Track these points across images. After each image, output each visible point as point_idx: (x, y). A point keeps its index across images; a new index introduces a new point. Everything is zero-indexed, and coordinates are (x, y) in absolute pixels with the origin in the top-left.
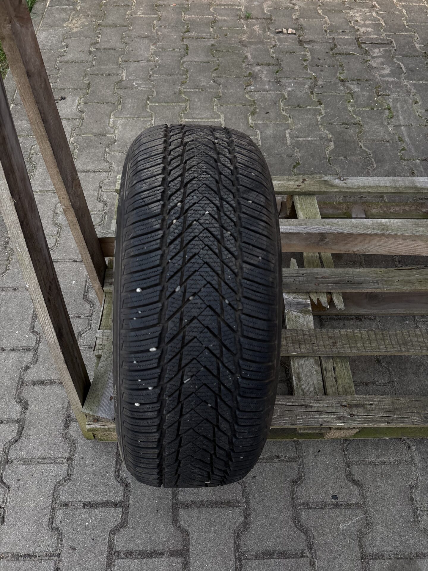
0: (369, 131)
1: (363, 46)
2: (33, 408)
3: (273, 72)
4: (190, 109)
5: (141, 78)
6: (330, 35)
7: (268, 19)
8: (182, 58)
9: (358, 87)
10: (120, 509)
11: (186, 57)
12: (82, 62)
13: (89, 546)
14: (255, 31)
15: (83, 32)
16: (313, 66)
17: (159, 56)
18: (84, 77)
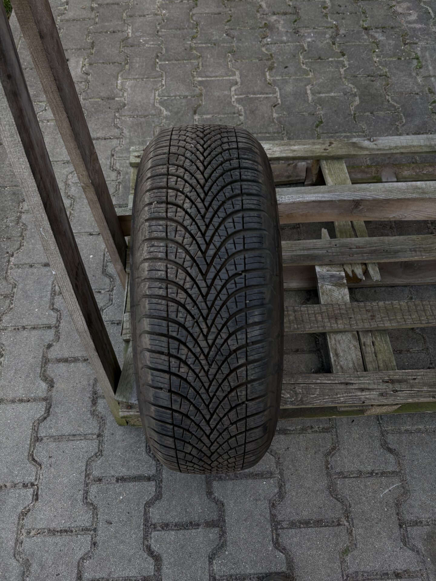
0: (397, 83)
2: (59, 386)
3: (290, 22)
4: (202, 66)
5: (148, 34)
8: (191, 10)
9: (383, 36)
10: (153, 483)
11: (196, 8)
12: (84, 19)
13: (125, 519)
16: (334, 14)
17: (166, 9)
18: (88, 35)
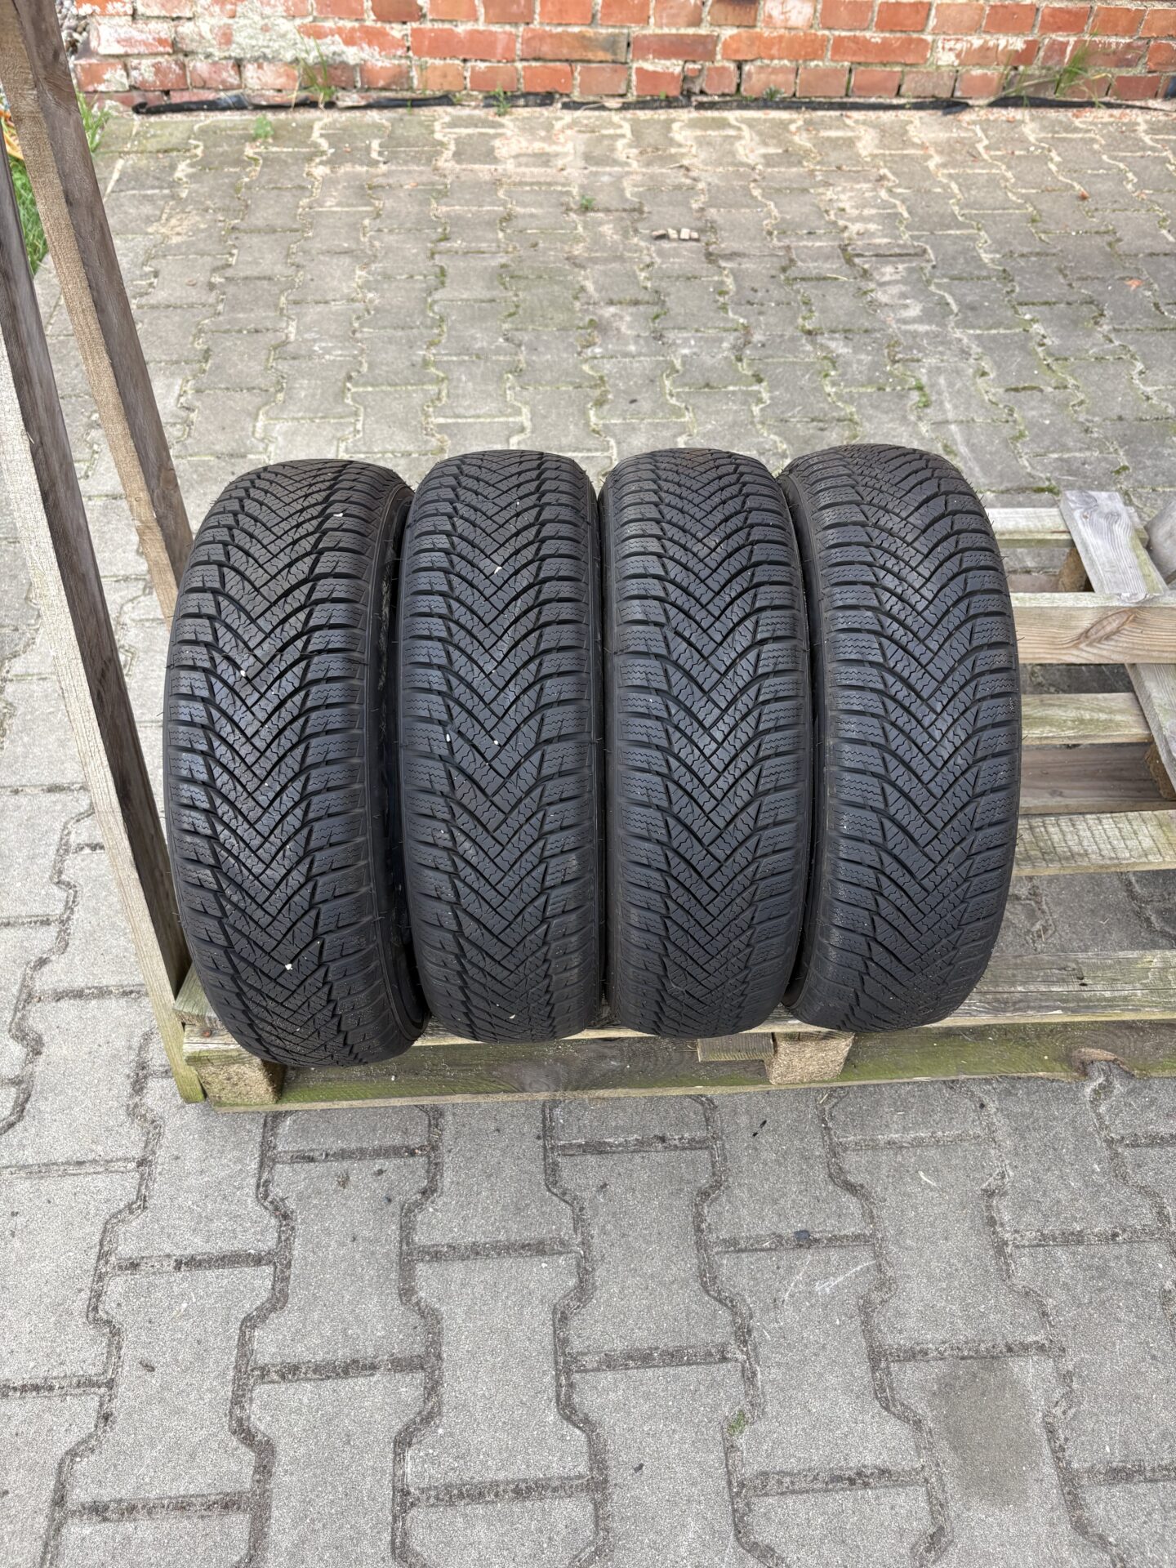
0: (875, 434)
1: (857, 260)
2: (54, 1050)
3: (646, 319)
4: (448, 396)
5: (333, 337)
6: (779, 240)
7: (634, 210)
8: (430, 294)
9: (846, 346)
10: (269, 1270)
11: (440, 291)
12: (191, 306)
13: (189, 1357)
14: (602, 235)
15: (193, 244)
16: (741, 304)
17: (376, 290)
18: (196, 337)
